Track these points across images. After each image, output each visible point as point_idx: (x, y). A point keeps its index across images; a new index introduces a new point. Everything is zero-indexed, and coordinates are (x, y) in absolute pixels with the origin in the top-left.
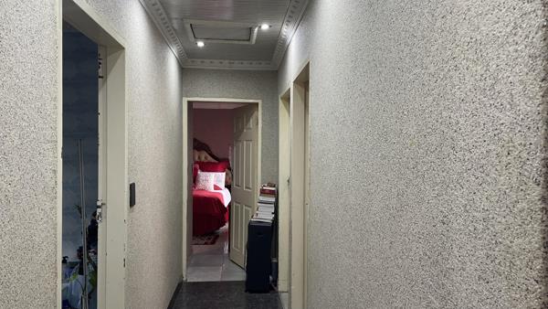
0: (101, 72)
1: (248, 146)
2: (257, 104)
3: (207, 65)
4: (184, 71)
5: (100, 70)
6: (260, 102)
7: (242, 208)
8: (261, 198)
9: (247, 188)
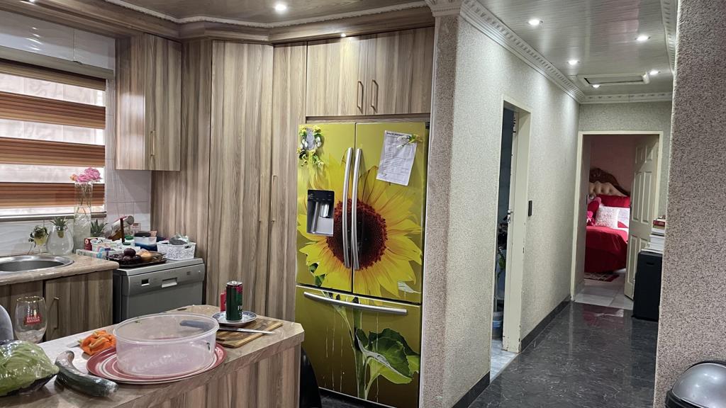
0: (514, 129)
1: (648, 178)
2: (659, 135)
3: (605, 100)
4: (581, 107)
5: (514, 128)
6: (661, 133)
7: (638, 241)
8: (654, 230)
9: (644, 221)
